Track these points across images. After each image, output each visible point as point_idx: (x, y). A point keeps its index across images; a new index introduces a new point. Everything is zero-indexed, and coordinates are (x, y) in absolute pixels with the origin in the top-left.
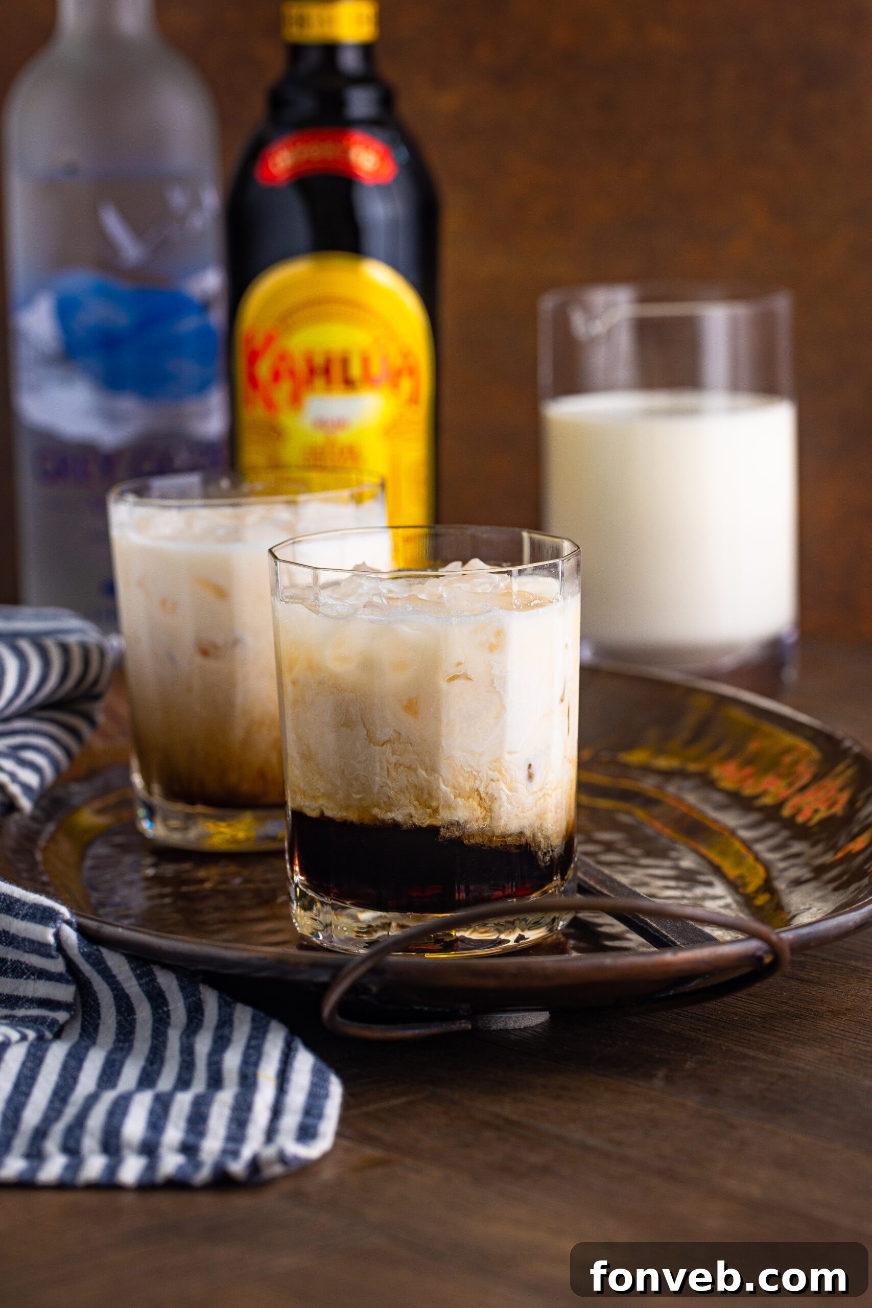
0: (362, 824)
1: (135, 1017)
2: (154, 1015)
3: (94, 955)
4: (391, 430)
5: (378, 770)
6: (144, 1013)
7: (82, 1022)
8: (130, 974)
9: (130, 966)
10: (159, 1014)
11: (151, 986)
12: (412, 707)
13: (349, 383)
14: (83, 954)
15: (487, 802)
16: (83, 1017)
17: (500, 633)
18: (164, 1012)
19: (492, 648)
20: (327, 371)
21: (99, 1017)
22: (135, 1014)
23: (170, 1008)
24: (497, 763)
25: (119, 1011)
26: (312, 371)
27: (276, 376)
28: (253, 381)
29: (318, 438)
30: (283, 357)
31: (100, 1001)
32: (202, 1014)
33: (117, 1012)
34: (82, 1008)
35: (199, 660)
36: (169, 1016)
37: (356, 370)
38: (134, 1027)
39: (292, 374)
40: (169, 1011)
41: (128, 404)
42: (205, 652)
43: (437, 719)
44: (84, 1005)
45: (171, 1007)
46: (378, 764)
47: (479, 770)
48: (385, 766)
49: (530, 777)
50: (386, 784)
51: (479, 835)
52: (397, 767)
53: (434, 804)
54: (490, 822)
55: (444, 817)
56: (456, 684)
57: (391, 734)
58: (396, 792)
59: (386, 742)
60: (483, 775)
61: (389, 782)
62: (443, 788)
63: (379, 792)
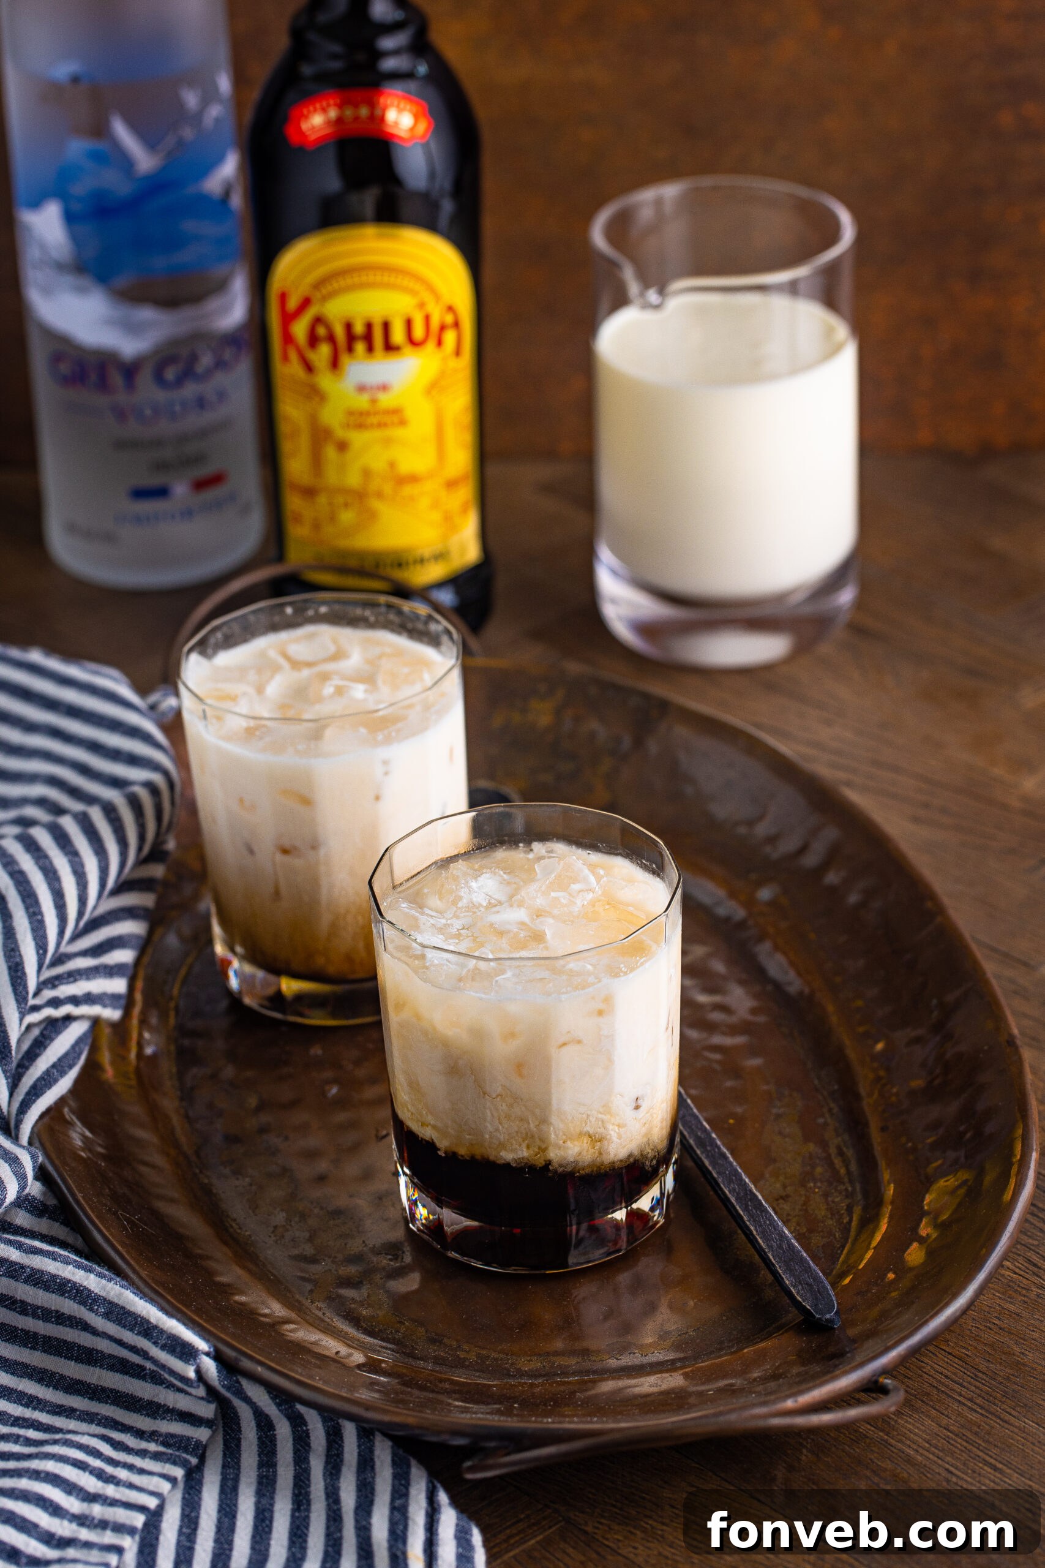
0: (473, 1157)
1: (275, 1432)
2: (293, 1432)
3: (235, 1387)
4: (434, 388)
5: (489, 1118)
6: (283, 1430)
7: (224, 1436)
8: (270, 1401)
9: (269, 1396)
10: (298, 1431)
11: (290, 1411)
12: (520, 1067)
13: (390, 347)
14: (223, 1386)
15: (596, 1139)
16: (224, 1430)
17: (608, 1000)
18: (304, 1431)
19: (600, 1013)
20: (368, 337)
21: (240, 1431)
22: (275, 1430)
23: (308, 1428)
24: (607, 1109)
25: (259, 1426)
26: (351, 338)
27: (313, 340)
28: (288, 338)
29: (362, 402)
30: (318, 320)
31: (239, 1414)
32: (341, 1438)
33: (257, 1427)
34: (223, 1419)
35: (279, 857)
36: (308, 1436)
37: (398, 335)
38: (275, 1445)
39: (331, 338)
40: (308, 1430)
41: (147, 313)
42: (285, 851)
43: (548, 1080)
44: (224, 1417)
45: (310, 1427)
46: (489, 1114)
47: (588, 1116)
48: (496, 1114)
49: (637, 1108)
50: (497, 1130)
51: (589, 1166)
52: (508, 1117)
53: (543, 1146)
54: (600, 1153)
55: (553, 1155)
56: (565, 1049)
57: (500, 1090)
58: (507, 1137)
59: (497, 1096)
60: (593, 1119)
61: (501, 1127)
62: (553, 1136)
63: (491, 1137)
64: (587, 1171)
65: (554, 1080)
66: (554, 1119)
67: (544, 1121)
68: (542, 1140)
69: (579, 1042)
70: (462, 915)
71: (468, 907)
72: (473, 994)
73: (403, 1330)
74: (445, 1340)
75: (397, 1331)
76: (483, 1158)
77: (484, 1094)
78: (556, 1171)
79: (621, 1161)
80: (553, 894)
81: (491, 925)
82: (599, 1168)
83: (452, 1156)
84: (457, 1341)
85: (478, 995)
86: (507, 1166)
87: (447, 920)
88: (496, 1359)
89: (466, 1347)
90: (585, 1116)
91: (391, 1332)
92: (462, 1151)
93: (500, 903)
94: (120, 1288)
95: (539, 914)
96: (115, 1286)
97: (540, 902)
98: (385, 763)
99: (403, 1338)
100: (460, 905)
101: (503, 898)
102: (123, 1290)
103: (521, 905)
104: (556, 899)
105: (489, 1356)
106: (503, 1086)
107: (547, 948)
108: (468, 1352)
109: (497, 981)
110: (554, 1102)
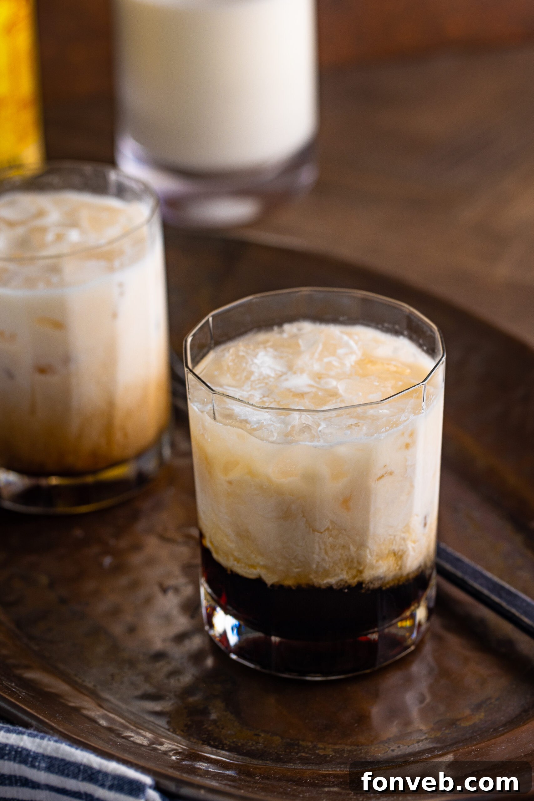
5: (317, 550)
12: (346, 501)
15: (399, 556)
17: (413, 434)
19: (407, 446)
24: (407, 528)
42: (43, 371)
46: (317, 546)
47: (395, 536)
48: (323, 547)
49: (425, 525)
50: (324, 560)
51: (393, 580)
52: (333, 547)
53: (361, 568)
54: (400, 568)
55: (367, 575)
56: (382, 481)
57: (328, 524)
58: (332, 565)
59: (325, 530)
60: (398, 538)
61: (327, 558)
62: (369, 557)
63: (317, 566)
64: (392, 584)
65: (372, 509)
66: (371, 543)
67: (362, 545)
68: (359, 563)
69: (391, 474)
70: (257, 386)
71: (259, 380)
72: (309, 444)
73: (261, 740)
74: (301, 743)
75: (258, 743)
76: (308, 585)
77: (314, 531)
78: (368, 589)
79: (413, 572)
80: (326, 360)
81: (289, 390)
82: (399, 580)
83: (279, 589)
84: (312, 742)
85: (312, 444)
86: (330, 588)
87: (248, 392)
88: (350, 751)
89: (320, 745)
90: (392, 537)
91: (253, 745)
92: (289, 582)
93: (284, 373)
94: (55, 744)
95: (318, 377)
96: (49, 742)
97: (317, 367)
98: (121, 285)
99: (265, 747)
100: (253, 378)
101: (284, 370)
102: (58, 745)
103: (302, 371)
104: (329, 363)
105: (343, 750)
106: (332, 522)
107: (343, 401)
108: (324, 749)
109: (320, 431)
110: (371, 528)
